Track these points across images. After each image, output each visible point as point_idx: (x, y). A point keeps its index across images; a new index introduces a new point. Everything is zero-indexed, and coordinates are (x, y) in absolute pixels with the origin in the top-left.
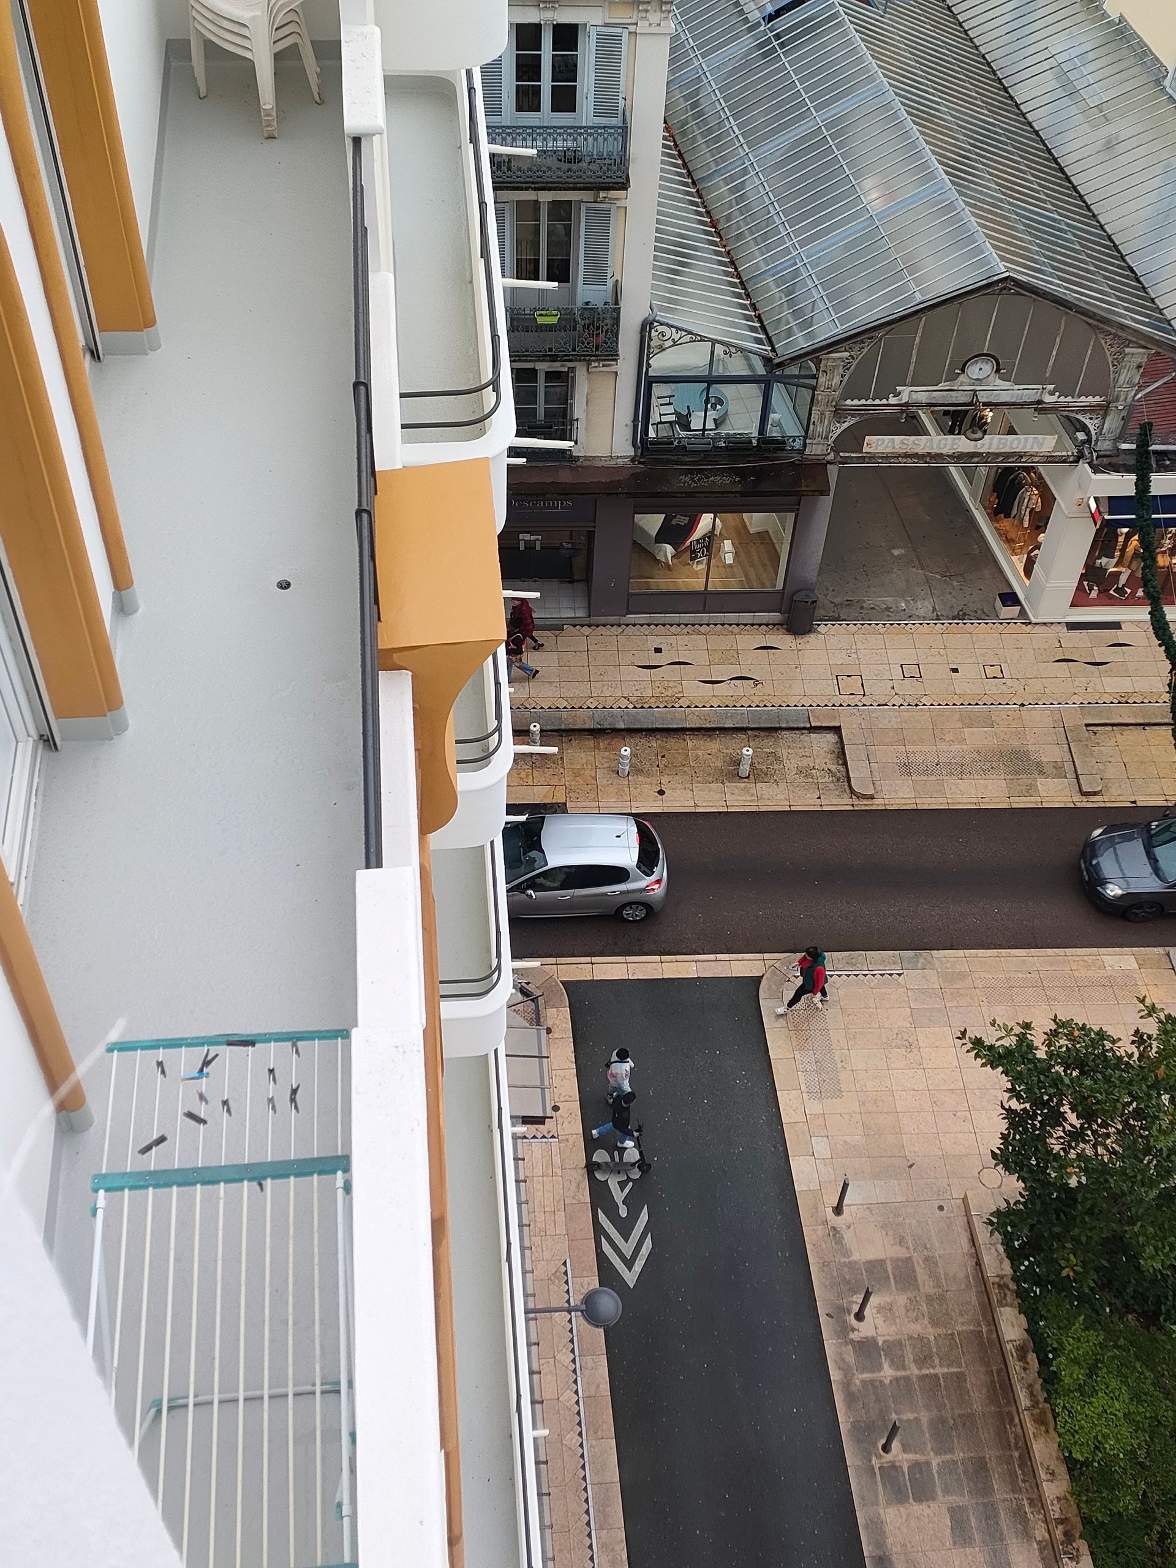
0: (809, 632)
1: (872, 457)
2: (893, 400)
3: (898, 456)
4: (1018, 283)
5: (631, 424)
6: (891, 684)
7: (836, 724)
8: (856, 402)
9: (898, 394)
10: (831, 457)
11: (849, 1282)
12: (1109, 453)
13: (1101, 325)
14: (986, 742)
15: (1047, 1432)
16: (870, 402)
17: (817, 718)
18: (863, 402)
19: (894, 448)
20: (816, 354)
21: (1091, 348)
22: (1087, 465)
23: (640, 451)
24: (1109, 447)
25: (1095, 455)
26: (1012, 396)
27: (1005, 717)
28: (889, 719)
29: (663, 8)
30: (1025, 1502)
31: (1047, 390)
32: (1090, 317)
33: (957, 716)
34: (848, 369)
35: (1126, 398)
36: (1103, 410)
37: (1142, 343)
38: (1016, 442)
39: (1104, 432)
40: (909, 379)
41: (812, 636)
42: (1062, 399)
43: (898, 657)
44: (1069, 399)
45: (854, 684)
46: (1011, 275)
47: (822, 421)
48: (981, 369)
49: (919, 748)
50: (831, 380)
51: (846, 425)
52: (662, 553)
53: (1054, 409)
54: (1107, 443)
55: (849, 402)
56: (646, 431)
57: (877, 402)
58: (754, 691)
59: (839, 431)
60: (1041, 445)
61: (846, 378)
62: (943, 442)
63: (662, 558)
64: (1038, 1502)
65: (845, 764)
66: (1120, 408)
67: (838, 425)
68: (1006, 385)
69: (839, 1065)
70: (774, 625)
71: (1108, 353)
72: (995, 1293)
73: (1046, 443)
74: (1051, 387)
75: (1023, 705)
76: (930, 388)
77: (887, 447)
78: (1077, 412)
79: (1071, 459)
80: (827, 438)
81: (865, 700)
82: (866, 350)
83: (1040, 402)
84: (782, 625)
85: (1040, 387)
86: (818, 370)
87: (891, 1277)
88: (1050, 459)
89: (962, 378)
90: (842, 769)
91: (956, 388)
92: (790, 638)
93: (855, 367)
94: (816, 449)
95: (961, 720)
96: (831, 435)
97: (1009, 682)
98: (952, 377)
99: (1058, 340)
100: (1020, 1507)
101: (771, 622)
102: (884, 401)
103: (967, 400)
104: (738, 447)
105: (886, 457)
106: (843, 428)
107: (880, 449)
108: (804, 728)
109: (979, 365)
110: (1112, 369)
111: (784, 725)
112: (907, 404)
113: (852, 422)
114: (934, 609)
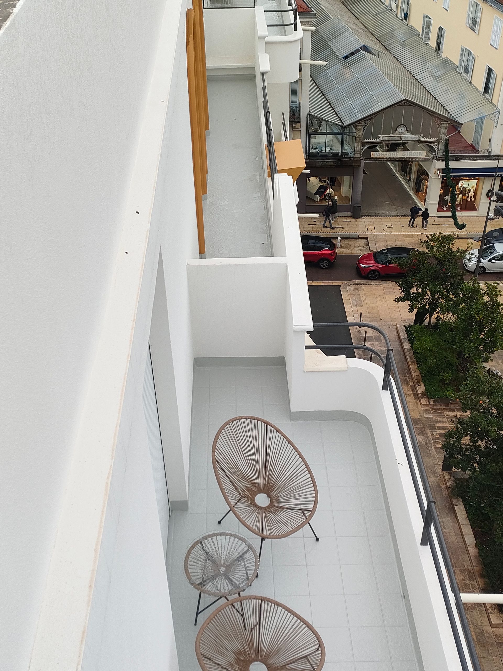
0: (359, 218)
1: (374, 159)
2: (378, 140)
3: (381, 158)
4: (408, 101)
5: (305, 148)
6: (383, 229)
7: (366, 237)
8: (367, 140)
9: (379, 138)
10: (362, 158)
11: (362, 340)
12: (441, 157)
13: (433, 114)
14: (411, 241)
15: (414, 364)
16: (371, 140)
17: (360, 235)
18: (369, 140)
19: (380, 156)
20: (354, 124)
21: (432, 122)
22: (435, 160)
23: (308, 156)
24: (442, 155)
25: (437, 157)
26: (411, 138)
27: (416, 235)
28: (382, 236)
29: (309, 23)
30: (408, 378)
31: (421, 136)
32: (430, 112)
33: (402, 235)
34: (364, 129)
35: (444, 138)
36: (438, 142)
37: (446, 120)
38: (414, 154)
39: (439, 149)
40: (382, 133)
41: (360, 219)
42: (426, 139)
43: (385, 223)
44: (428, 139)
45: (373, 229)
46: (407, 98)
47: (358, 147)
48: (402, 129)
49: (391, 242)
50: (360, 133)
51: (365, 148)
52: (316, 199)
53: (424, 142)
54: (441, 153)
55: (365, 140)
56: (309, 150)
57: (373, 140)
58: (343, 230)
59: (363, 150)
60: (422, 154)
61: (364, 132)
62: (394, 154)
63: (316, 200)
64: (411, 378)
65: (369, 245)
66: (443, 141)
67: (363, 148)
68: (409, 134)
69: (362, 301)
70: (349, 216)
71: (437, 124)
72: (403, 340)
73: (423, 154)
74: (422, 135)
75: (422, 233)
76: (388, 136)
77: (378, 155)
78: (431, 143)
79: (431, 159)
80: (360, 152)
81: (375, 232)
82: (369, 123)
83: (420, 140)
84: (351, 216)
85: (419, 135)
86: (356, 130)
87: (374, 339)
88: (425, 159)
89: (397, 132)
90: (368, 247)
91: (395, 136)
92: (353, 220)
93: (367, 129)
94: (357, 156)
95: (404, 236)
96: (361, 151)
97: (418, 229)
98: (394, 132)
99: (422, 120)
100: (406, 379)
101: (348, 216)
102: (375, 140)
103: (399, 139)
104: (335, 155)
105: (378, 159)
106: (364, 149)
107: (376, 156)
108: (357, 238)
109: (401, 128)
110: (439, 129)
111: (351, 237)
112: (382, 141)
113: (367, 147)
114: (397, 214)
